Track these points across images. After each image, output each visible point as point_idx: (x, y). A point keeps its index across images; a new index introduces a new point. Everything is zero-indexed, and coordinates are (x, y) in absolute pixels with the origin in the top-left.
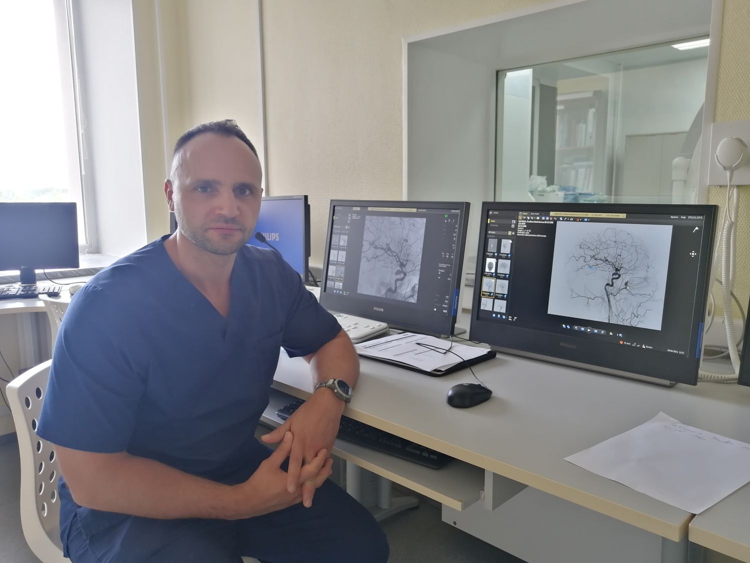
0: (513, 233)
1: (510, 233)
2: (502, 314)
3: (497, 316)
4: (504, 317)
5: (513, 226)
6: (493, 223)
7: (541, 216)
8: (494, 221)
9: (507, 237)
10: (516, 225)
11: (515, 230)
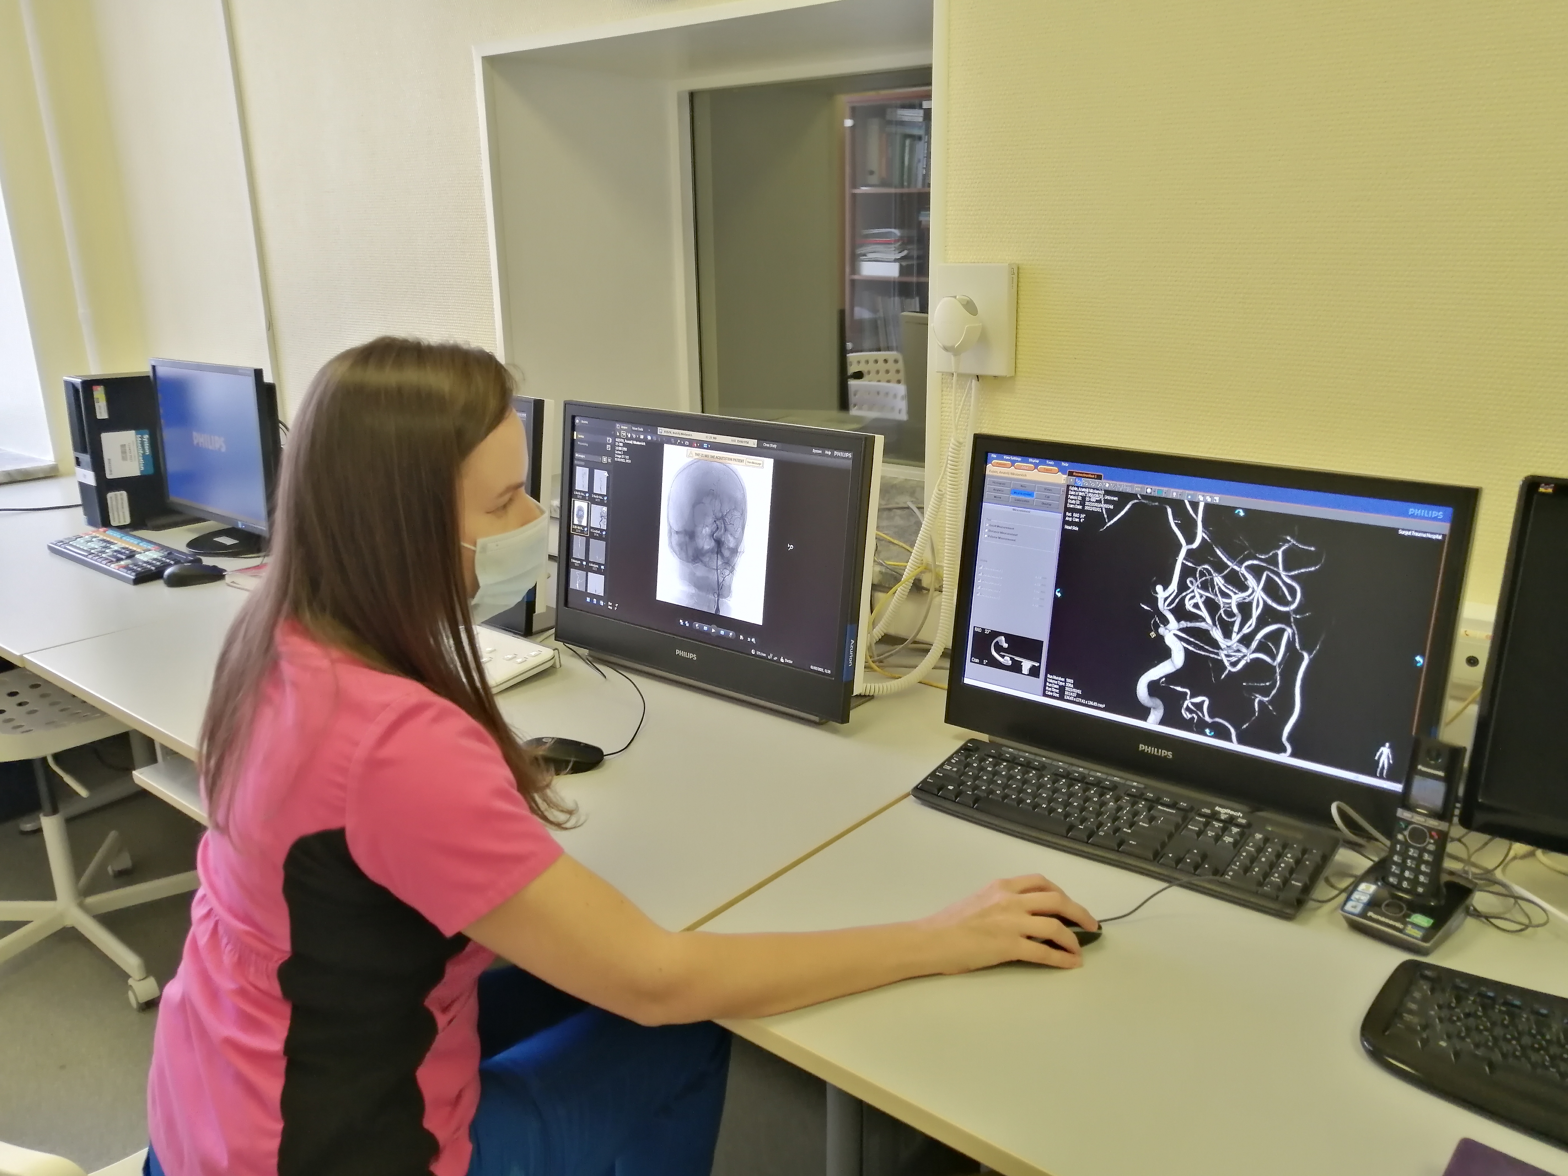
0: (610, 460)
1: (605, 459)
2: (598, 597)
3: (592, 600)
4: (602, 603)
5: (608, 447)
6: (581, 440)
7: (645, 432)
8: (582, 437)
9: (602, 467)
10: (613, 446)
11: (611, 454)
